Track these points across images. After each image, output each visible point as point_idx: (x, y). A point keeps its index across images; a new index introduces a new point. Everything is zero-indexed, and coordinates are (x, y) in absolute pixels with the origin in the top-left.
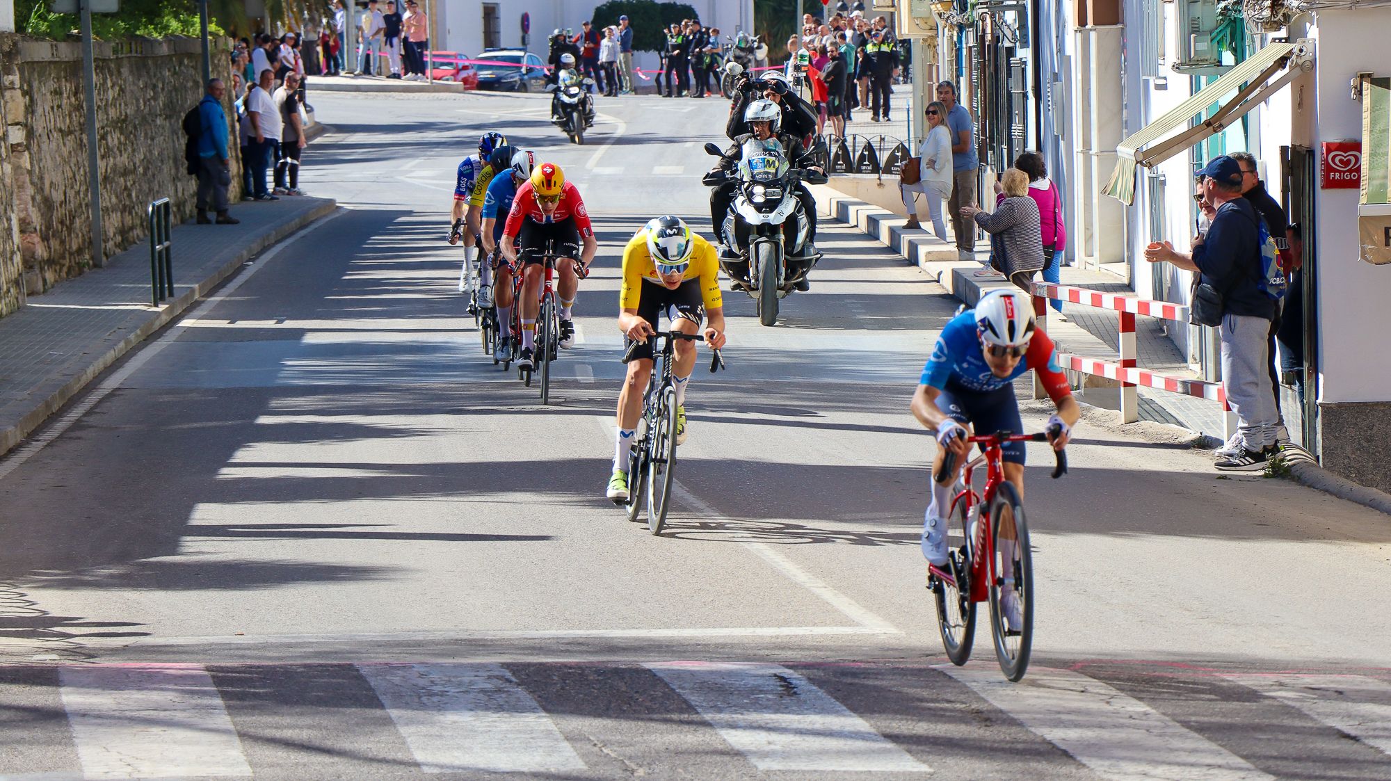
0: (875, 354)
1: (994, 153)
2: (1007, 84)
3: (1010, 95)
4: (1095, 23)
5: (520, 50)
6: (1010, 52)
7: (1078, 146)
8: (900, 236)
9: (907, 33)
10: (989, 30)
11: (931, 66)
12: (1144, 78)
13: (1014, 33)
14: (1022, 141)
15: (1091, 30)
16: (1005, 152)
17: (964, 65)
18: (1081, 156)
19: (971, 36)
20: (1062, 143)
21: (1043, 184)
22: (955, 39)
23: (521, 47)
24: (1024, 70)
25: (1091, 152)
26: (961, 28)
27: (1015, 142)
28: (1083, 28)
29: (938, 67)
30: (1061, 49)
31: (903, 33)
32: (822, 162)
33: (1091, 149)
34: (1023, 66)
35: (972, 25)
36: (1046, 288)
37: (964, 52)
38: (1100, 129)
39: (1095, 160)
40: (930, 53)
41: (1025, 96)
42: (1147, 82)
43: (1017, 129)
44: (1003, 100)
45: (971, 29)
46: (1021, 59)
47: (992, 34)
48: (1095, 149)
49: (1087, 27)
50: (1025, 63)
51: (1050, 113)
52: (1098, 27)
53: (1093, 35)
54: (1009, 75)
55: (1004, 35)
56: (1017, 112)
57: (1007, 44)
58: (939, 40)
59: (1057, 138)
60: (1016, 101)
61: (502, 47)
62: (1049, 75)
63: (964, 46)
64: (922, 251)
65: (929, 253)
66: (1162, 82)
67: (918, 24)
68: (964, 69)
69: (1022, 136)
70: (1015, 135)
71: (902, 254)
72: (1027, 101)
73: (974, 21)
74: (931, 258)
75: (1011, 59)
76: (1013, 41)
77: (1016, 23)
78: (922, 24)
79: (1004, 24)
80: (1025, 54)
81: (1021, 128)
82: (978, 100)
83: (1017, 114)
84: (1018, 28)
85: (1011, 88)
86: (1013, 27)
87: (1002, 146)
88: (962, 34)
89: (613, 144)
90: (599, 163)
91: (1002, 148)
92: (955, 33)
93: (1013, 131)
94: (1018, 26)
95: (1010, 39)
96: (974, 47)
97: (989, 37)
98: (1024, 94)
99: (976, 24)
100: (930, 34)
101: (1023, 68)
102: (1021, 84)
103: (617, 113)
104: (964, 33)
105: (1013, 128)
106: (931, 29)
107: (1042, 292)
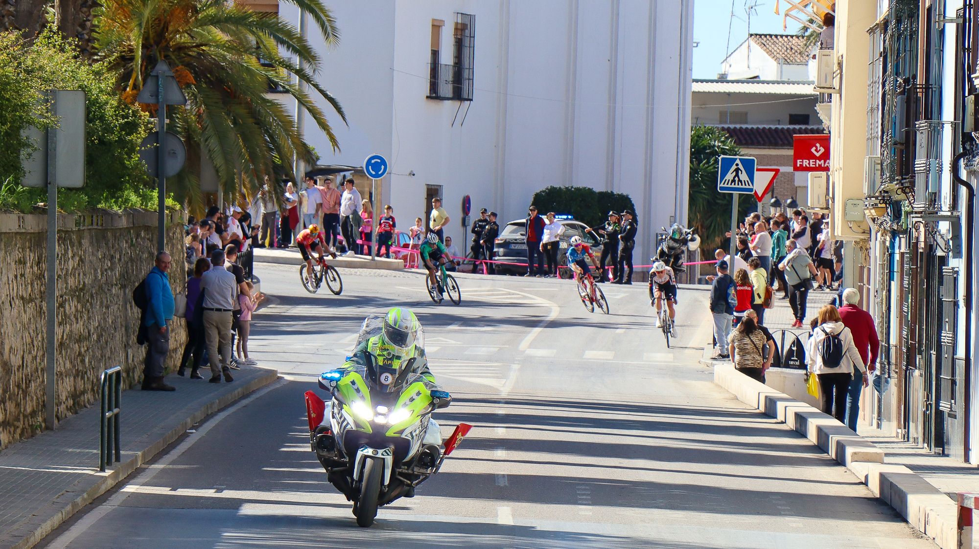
1: (922, 357)
2: (939, 292)
3: (940, 302)
6: (943, 261)
8: (828, 436)
9: (840, 235)
10: (922, 239)
11: (862, 268)
13: (947, 243)
14: (951, 348)
16: (934, 357)
17: (895, 270)
19: (903, 240)
22: (888, 244)
24: (956, 280)
26: (894, 234)
27: (944, 349)
29: (869, 270)
31: (836, 234)
34: (955, 275)
35: (905, 232)
36: (973, 500)
37: (897, 257)
40: (861, 255)
41: (956, 304)
43: (946, 336)
44: (934, 307)
45: (905, 236)
46: (953, 268)
47: (925, 242)
50: (957, 272)
54: (941, 283)
55: (937, 244)
56: (947, 320)
57: (939, 253)
58: (872, 244)
60: (947, 309)
63: (897, 251)
64: (849, 451)
65: (855, 454)
67: (851, 228)
68: (895, 273)
69: (951, 343)
70: (945, 342)
71: (830, 454)
72: (957, 310)
73: (907, 228)
74: (857, 458)
75: (944, 267)
76: (946, 250)
77: (949, 233)
78: (855, 228)
79: (937, 233)
80: (958, 264)
81: (951, 335)
82: (908, 305)
83: (947, 322)
84: (951, 239)
85: (942, 296)
86: (946, 237)
87: (931, 352)
88: (895, 240)
89: (546, 327)
90: (532, 345)
91: (930, 354)
92: (888, 239)
93: (942, 338)
94: (951, 236)
95: (944, 249)
96: (907, 253)
97: (922, 245)
98: (955, 302)
99: (910, 231)
100: (862, 237)
101: (955, 278)
102: (953, 293)
103: (551, 297)
104: (897, 239)
105: (943, 335)
106: (864, 233)
107: (969, 502)
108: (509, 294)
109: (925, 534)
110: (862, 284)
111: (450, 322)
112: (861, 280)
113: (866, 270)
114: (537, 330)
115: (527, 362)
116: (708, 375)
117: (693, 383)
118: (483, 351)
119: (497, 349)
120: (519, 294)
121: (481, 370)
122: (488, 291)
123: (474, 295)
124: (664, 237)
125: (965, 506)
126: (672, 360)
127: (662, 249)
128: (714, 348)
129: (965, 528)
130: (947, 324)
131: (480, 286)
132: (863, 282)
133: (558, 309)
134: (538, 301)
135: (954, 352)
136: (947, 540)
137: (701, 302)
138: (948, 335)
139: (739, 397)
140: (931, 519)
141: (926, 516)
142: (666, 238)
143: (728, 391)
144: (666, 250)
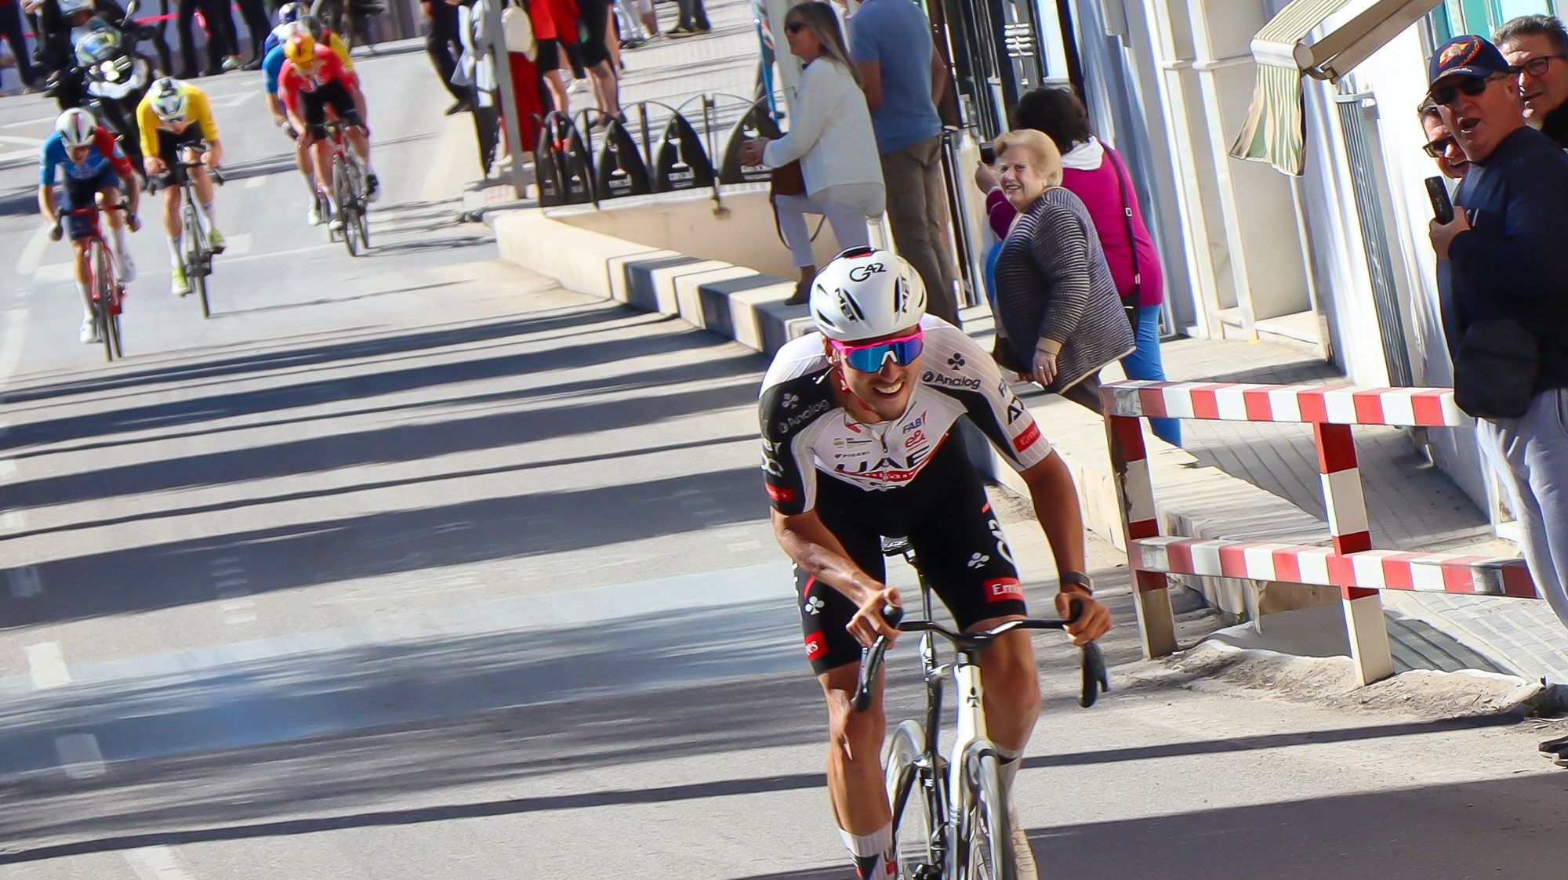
1: (972, 98)
7: (1164, 55)
8: (782, 325)
14: (1033, 61)
16: (998, 91)
18: (1174, 77)
20: (1128, 55)
21: (1087, 157)
25: (1196, 65)
27: (1018, 67)
32: (576, 178)
33: (1195, 58)
36: (1135, 395)
39: (1207, 82)
43: (1016, 35)
48: (1203, 57)
59: (1112, 42)
69: (1029, 50)
70: (1016, 51)
81: (1026, 32)
87: (990, 80)
91: (989, 85)
93: (1008, 41)
105: (1007, 33)
107: (1128, 404)
116: (482, 244)
125: (1120, 413)
128: (487, 178)
129: (1129, 465)
130: (1013, 6)
135: (1042, 68)
138: (1020, 32)
139: (564, 280)
143: (537, 274)
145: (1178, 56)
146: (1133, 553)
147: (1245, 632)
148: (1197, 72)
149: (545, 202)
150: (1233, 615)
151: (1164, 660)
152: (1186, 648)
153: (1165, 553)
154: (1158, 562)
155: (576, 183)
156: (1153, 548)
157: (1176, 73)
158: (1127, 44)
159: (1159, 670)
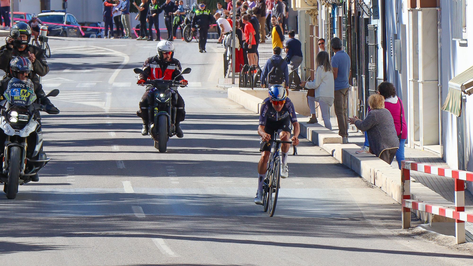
0: (305, 200)
1: (356, 79)
2: (365, 40)
3: (367, 46)
4: (422, 6)
5: (63, 12)
6: (367, 21)
7: (410, 77)
8: (306, 128)
9: (300, 7)
10: (353, 8)
11: (312, 27)
12: (453, 39)
13: (370, 10)
14: (375, 73)
15: (419, 10)
16: (364, 79)
17: (336, 27)
18: (412, 83)
19: (341, 10)
20: (400, 76)
21: (394, 100)
22: (330, 11)
23: (62, 10)
24: (376, 32)
25: (418, 81)
26: (334, 5)
27: (370, 74)
28: (413, 9)
29: (317, 28)
30: (399, 20)
31: (297, 7)
32: (249, 81)
33: (418, 79)
34: (375, 30)
35: (341, 4)
36: (410, 164)
37: (336, 20)
38: (424, 67)
39: (421, 86)
40: (311, 19)
41: (376, 47)
42: (454, 42)
43: (371, 66)
44: (363, 49)
45: (341, 7)
46: (374, 25)
47: (355, 10)
48: (421, 79)
49: (416, 8)
50: (377, 28)
51: (392, 57)
52: (423, 9)
53: (420, 14)
54: (367, 34)
55: (364, 10)
56: (372, 56)
57: (365, 16)
58: (319, 12)
59: (396, 72)
60: (371, 50)
61: (51, 9)
62: (392, 35)
63: (336, 16)
64: (321, 137)
65: (325, 138)
66: (465, 42)
67: (306, 2)
68: (336, 30)
69: (374, 70)
70: (370, 70)
71: (308, 139)
72: (377, 50)
73: (343, 2)
74: (327, 141)
75: (368, 25)
76: (369, 15)
77: (371, 4)
78: (309, 3)
79: (364, 5)
80: (377, 23)
81: (374, 65)
82: (346, 48)
83: (371, 57)
84: (372, 8)
85: (368, 42)
86: (369, 7)
87: (362, 76)
88: (335, 9)
89: (123, 68)
90: (117, 80)
91: (362, 77)
92: (330, 8)
93: (369, 67)
94: (372, 6)
95: (368, 14)
96: (344, 17)
97: (353, 12)
98: (376, 45)
99: (344, 4)
100: (313, 8)
101: (375, 31)
102: (374, 40)
103: (123, 50)
104: (336, 9)
105: (369, 65)
106: (314, 5)
107: (408, 166)
108: (97, 49)
109: (375, 184)
110: (312, 36)
111: (65, 67)
112: (312, 33)
113: (315, 28)
114: (117, 71)
115: (115, 90)
116: (224, 94)
117: (216, 99)
118: (87, 85)
119: (95, 84)
120: (103, 49)
121: (88, 97)
122: (84, 48)
123: (76, 51)
124: (188, 11)
125: (405, 168)
126: (201, 86)
127: (187, 19)
128: (225, 78)
129: (406, 181)
130: (372, 59)
131: (79, 45)
132: (313, 35)
133: (128, 57)
134: (116, 53)
135: (377, 75)
136: (389, 188)
137: (213, 50)
138: (373, 65)
139: (245, 107)
140: (379, 175)
141: (375, 174)
142: (189, 12)
143: (238, 104)
144: (189, 19)
145: (413, 78)
146: (403, 202)
147: (427, 226)
148: (419, 83)
149: (240, 86)
150: (424, 221)
151: (407, 229)
152: (413, 227)
153: (411, 204)
154: (410, 206)
155: (249, 83)
156: (409, 202)
157: (412, 82)
158: (400, 73)
159: (406, 232)
